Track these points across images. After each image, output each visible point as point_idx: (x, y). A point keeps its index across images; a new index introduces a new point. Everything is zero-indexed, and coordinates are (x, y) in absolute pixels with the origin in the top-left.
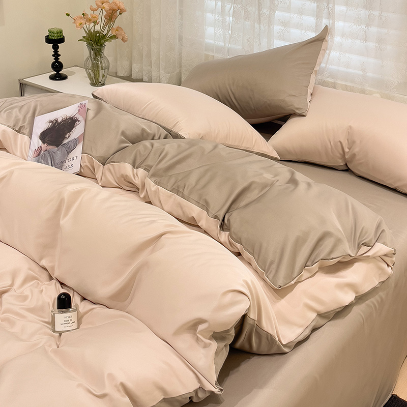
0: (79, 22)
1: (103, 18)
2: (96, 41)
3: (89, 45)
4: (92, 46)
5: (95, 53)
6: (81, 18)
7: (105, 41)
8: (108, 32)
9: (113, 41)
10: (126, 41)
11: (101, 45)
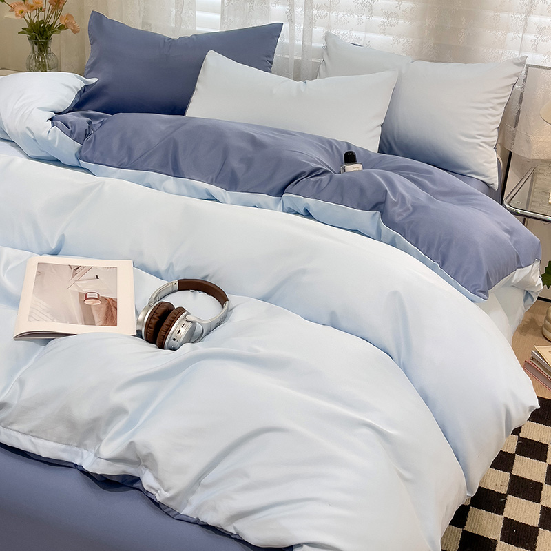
0: (19, 9)
1: (48, 4)
2: (40, 34)
3: (32, 38)
4: (36, 39)
5: (40, 49)
6: (21, 4)
7: (52, 33)
8: (55, 23)
9: (62, 32)
10: (79, 31)
11: (47, 38)
